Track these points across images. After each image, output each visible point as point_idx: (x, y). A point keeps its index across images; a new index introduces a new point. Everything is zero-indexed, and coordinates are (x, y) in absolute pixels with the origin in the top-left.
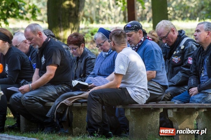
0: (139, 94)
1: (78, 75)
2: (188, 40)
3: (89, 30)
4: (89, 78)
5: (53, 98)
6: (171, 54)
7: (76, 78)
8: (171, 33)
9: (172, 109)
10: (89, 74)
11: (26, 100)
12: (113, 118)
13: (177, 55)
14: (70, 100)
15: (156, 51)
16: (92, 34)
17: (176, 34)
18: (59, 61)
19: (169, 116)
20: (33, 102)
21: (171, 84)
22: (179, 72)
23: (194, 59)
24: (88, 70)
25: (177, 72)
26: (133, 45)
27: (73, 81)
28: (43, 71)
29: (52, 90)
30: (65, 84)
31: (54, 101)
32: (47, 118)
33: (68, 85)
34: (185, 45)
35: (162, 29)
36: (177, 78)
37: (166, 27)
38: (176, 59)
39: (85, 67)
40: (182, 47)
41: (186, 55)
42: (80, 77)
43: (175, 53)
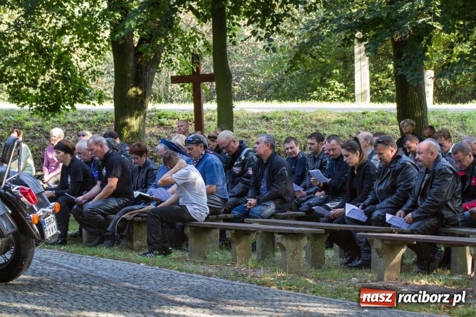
0: (198, 211)
1: (139, 185)
2: (249, 151)
3: (157, 113)
4: (151, 189)
5: (114, 211)
6: (232, 165)
7: (137, 189)
8: (232, 144)
9: (230, 229)
10: (150, 185)
11: (88, 212)
12: (173, 230)
13: (237, 166)
14: (130, 214)
15: (216, 165)
16: (159, 118)
17: (237, 144)
18: (119, 174)
19: (227, 236)
20: (94, 214)
21: (231, 194)
22: (240, 183)
23: (253, 170)
24: (149, 181)
25: (237, 183)
26: (193, 158)
27: (135, 192)
28: (104, 183)
29: (114, 203)
30: (127, 197)
31: (115, 214)
32: (108, 231)
33: (129, 198)
34: (246, 155)
35: (224, 139)
36: (238, 188)
37: (228, 138)
38: (237, 170)
39: (147, 178)
40: (243, 158)
41: (246, 166)
42: (142, 187)
43: (236, 163)
